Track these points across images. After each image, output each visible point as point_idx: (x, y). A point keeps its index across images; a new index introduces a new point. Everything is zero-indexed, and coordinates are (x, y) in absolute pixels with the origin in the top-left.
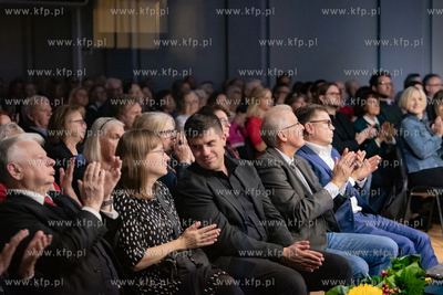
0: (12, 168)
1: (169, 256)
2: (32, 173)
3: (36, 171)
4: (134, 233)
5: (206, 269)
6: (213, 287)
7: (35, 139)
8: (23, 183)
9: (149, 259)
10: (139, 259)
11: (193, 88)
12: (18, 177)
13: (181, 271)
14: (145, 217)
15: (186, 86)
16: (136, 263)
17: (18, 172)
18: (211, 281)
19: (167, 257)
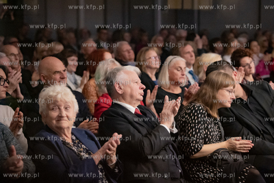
0: (118, 86)
1: (217, 151)
2: (129, 90)
3: (132, 90)
4: (201, 134)
5: (241, 162)
6: (245, 176)
7: (135, 70)
8: (123, 96)
9: (203, 152)
10: (198, 151)
11: (236, 37)
12: (120, 92)
13: (224, 162)
14: (208, 125)
15: (232, 35)
16: (195, 153)
17: (121, 89)
18: (243, 172)
19: (215, 152)
